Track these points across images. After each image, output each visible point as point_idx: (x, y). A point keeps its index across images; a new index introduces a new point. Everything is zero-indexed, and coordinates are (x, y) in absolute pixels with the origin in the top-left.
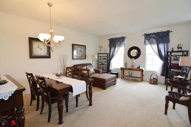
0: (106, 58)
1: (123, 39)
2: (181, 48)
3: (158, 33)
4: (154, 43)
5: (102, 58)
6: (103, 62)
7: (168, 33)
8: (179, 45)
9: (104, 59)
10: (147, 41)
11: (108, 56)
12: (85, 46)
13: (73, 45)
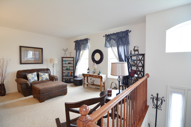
0: (72, 62)
1: (86, 40)
2: (137, 50)
3: (118, 34)
4: (114, 45)
5: (67, 62)
6: (68, 67)
7: (127, 33)
8: (135, 47)
9: (69, 63)
10: (108, 43)
11: (74, 59)
12: (42, 49)
13: (21, 47)
